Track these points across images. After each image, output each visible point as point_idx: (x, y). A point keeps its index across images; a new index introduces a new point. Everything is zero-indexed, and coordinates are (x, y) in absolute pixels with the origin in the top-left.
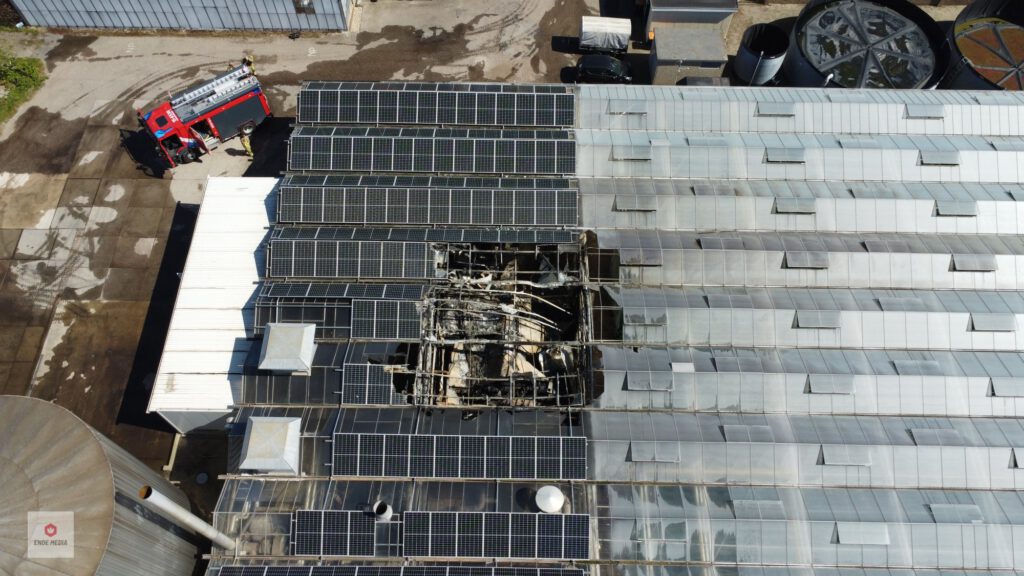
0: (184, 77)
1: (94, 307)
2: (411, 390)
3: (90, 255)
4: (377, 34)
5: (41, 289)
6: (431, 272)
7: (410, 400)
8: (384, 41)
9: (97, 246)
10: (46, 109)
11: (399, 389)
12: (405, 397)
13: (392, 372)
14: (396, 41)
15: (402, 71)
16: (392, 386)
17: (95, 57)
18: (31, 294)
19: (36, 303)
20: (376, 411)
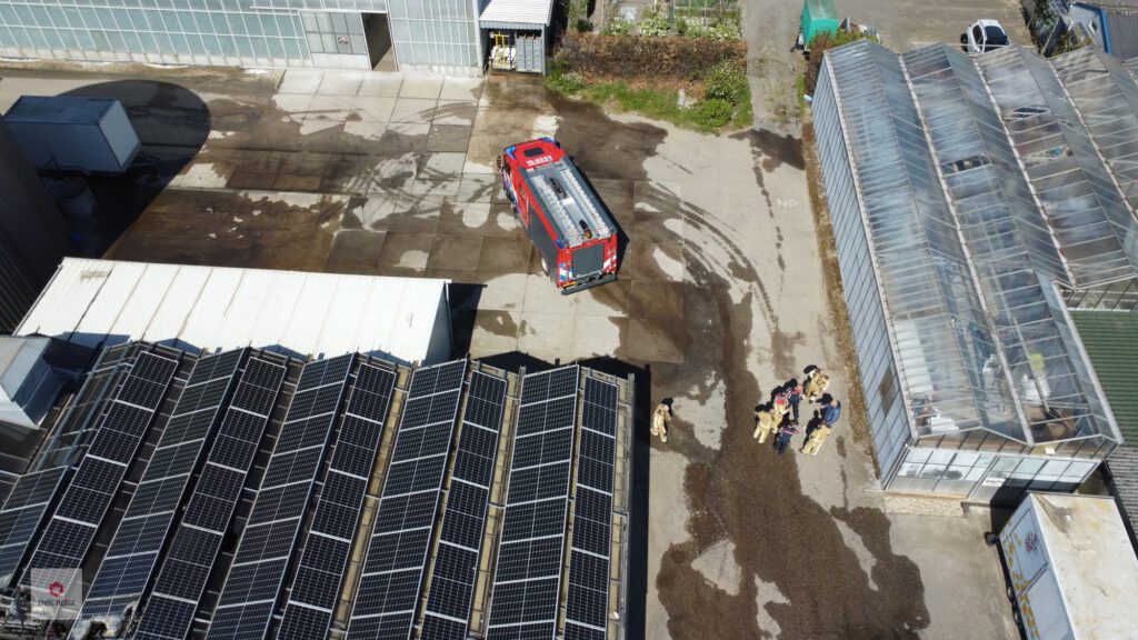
0: (734, 266)
1: (330, 226)
3: (412, 211)
4: (887, 547)
5: (373, 180)
8: (867, 561)
9: (425, 216)
10: (663, 142)
14: (873, 586)
15: (780, 599)
17: (764, 171)
18: (368, 173)
19: (354, 179)
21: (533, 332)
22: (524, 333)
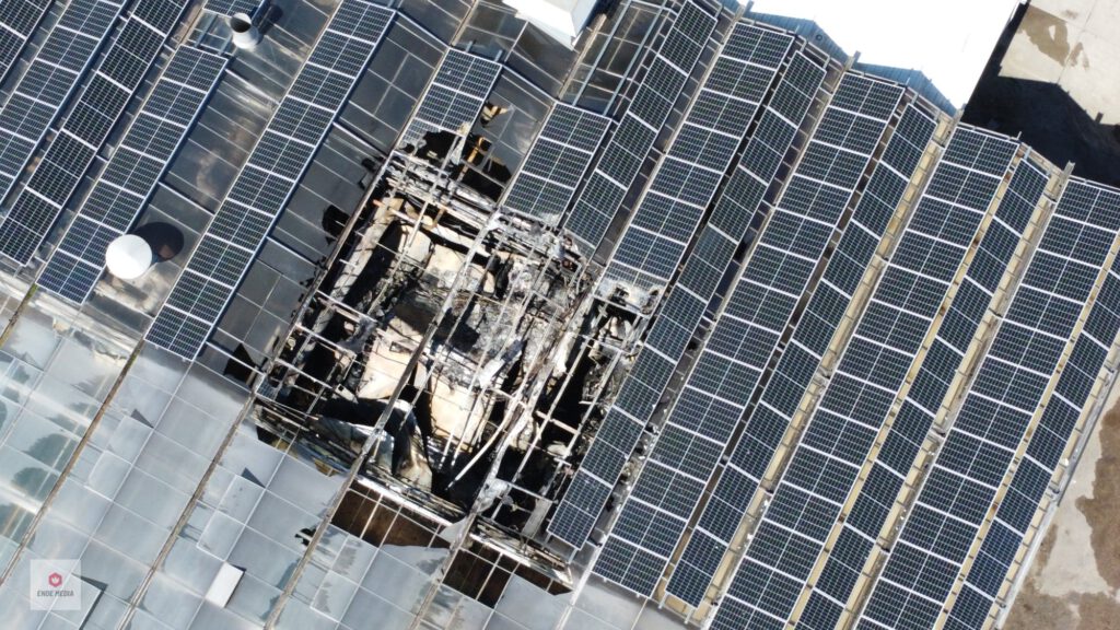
2: (422, 154)
6: (616, 272)
7: (409, 149)
11: (430, 136)
12: (414, 143)
13: (458, 133)
16: (440, 128)
20: (417, 93)
21: (1086, 65)
22: (1075, 62)
